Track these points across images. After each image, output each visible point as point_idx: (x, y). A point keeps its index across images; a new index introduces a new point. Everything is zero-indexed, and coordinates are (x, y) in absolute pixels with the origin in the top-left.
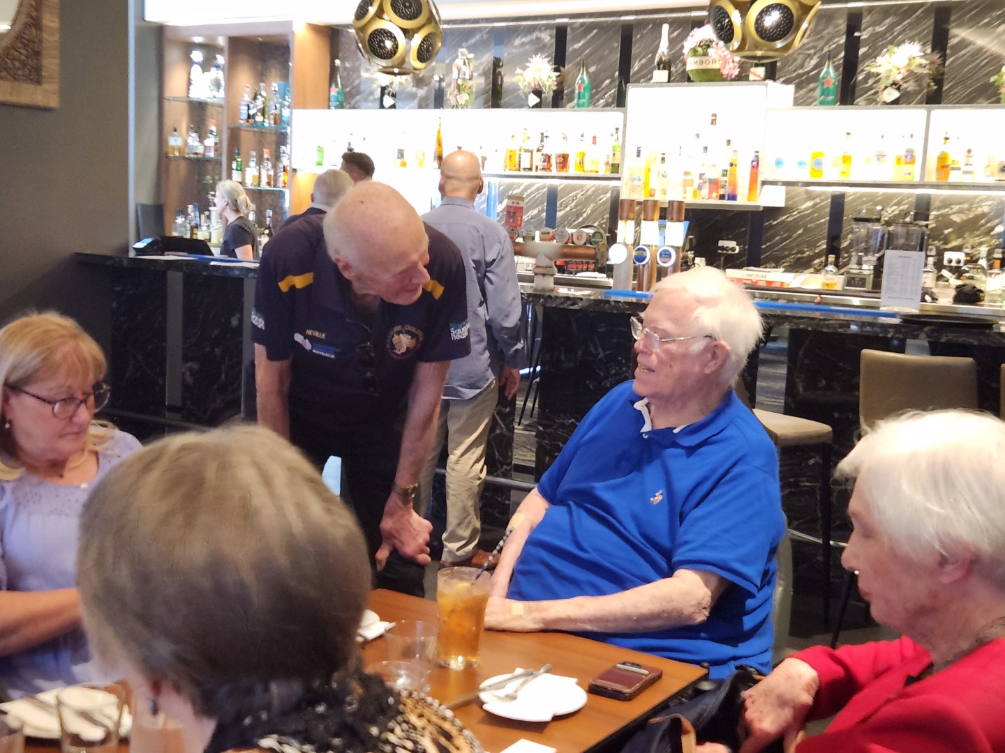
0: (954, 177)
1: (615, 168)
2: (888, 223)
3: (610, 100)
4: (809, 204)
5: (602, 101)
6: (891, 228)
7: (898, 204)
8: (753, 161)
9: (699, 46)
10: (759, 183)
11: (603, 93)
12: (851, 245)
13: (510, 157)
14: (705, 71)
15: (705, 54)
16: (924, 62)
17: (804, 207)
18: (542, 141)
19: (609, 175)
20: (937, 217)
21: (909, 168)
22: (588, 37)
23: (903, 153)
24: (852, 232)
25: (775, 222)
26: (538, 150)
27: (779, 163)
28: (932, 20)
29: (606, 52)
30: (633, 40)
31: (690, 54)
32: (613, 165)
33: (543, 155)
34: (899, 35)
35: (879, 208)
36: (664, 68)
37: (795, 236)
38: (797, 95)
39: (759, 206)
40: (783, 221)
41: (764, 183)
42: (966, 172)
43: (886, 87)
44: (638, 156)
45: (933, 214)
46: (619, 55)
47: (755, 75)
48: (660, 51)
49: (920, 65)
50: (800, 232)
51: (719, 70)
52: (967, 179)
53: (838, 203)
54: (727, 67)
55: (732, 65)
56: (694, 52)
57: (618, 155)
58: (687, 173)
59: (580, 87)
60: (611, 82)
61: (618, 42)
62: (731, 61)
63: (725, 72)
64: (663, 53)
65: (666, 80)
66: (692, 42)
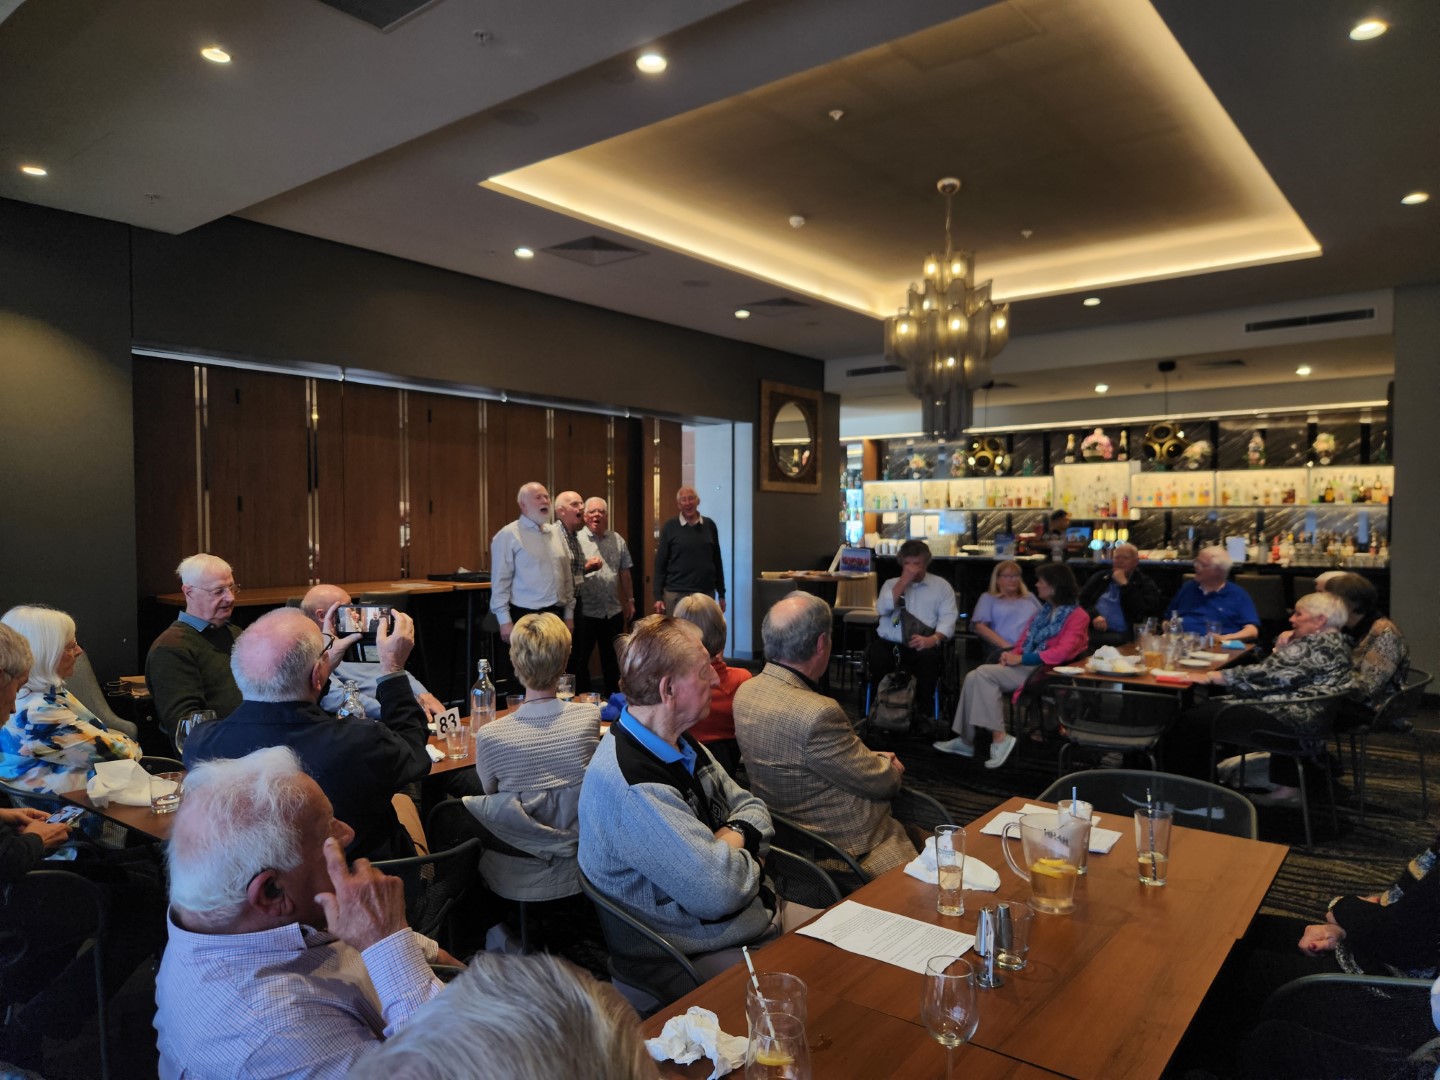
0: (1230, 503)
2: (1197, 525)
7: (1200, 516)
8: (1123, 497)
9: (1091, 444)
10: (1129, 508)
12: (1178, 536)
14: (1095, 457)
15: (1095, 448)
16: (1208, 450)
17: (1151, 519)
18: (1008, 492)
21: (1207, 499)
23: (1204, 493)
24: (1177, 529)
25: (1136, 528)
26: (1005, 497)
27: (1139, 498)
28: (1209, 431)
29: (1042, 448)
31: (1085, 449)
32: (1047, 503)
34: (1193, 436)
35: (1192, 518)
36: (1071, 456)
37: (1145, 534)
38: (1143, 466)
39: (1129, 520)
40: (1139, 526)
41: (1132, 508)
42: (1236, 500)
43: (1192, 462)
45: (1219, 520)
47: (1121, 457)
50: (1150, 533)
51: (1102, 456)
52: (1237, 504)
53: (1169, 517)
54: (1106, 454)
56: (1089, 448)
57: (1051, 497)
58: (1089, 503)
60: (1041, 463)
62: (1107, 451)
63: (1105, 457)
64: (1070, 448)
65: (1073, 461)
66: (1086, 443)
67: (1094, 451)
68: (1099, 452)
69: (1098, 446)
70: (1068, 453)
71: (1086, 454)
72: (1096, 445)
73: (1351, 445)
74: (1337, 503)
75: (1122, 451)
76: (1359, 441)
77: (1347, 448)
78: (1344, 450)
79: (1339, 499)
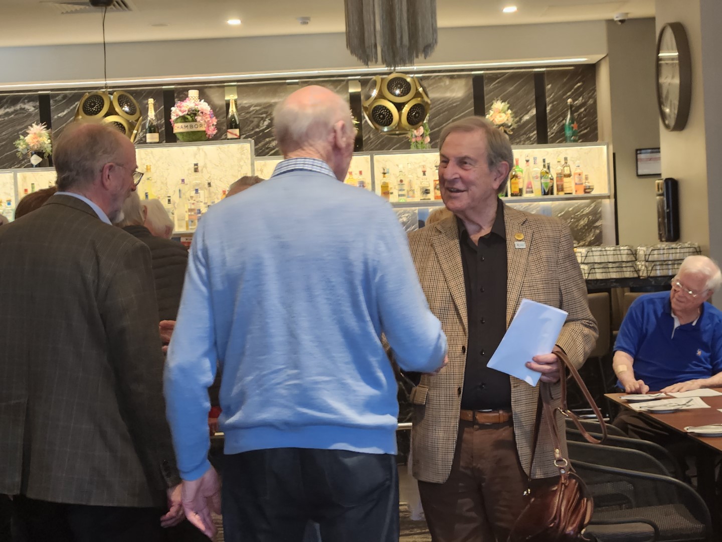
9: (187, 114)
14: (194, 132)
15: (193, 120)
22: (71, 107)
31: (178, 121)
36: (154, 132)
47: (232, 134)
48: (149, 118)
51: (205, 131)
54: (209, 129)
55: (212, 127)
56: (184, 119)
62: (211, 125)
63: (209, 133)
64: (152, 119)
65: (159, 141)
66: (176, 112)
67: (193, 124)
68: (201, 125)
69: (199, 115)
70: (150, 127)
71: (178, 128)
72: (195, 115)
73: (526, 117)
74: (526, 196)
75: (232, 124)
76: (534, 112)
77: (522, 121)
78: (519, 124)
79: (528, 190)
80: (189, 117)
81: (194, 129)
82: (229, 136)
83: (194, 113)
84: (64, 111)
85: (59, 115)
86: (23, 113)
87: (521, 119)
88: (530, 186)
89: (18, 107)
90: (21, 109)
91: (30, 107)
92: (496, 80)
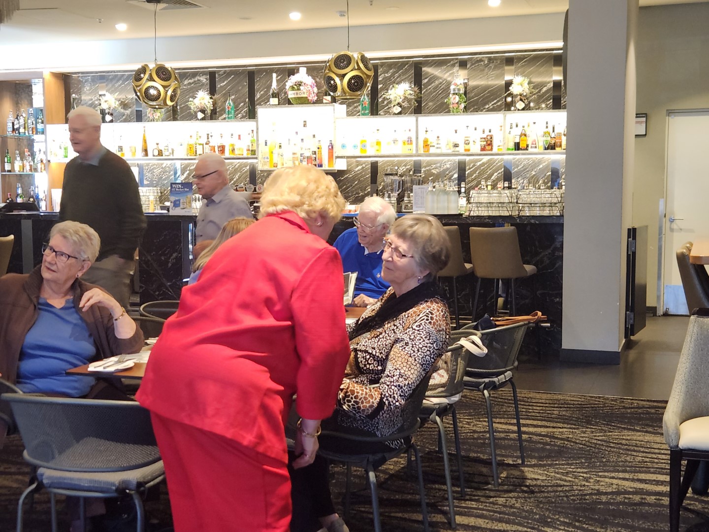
0: (432, 150)
1: (253, 152)
2: (401, 176)
3: (245, 115)
4: (360, 167)
5: (239, 115)
6: (403, 178)
7: (405, 166)
8: (329, 146)
9: (295, 85)
10: (334, 157)
11: (240, 110)
12: (384, 188)
13: (190, 148)
14: (299, 98)
15: (299, 89)
16: (412, 92)
17: (357, 169)
18: (208, 138)
19: (250, 156)
20: (424, 171)
21: (410, 147)
22: (229, 80)
23: (407, 139)
24: (384, 181)
25: (343, 178)
26: (206, 144)
27: (343, 146)
28: (413, 71)
29: (240, 88)
30: (255, 81)
31: (290, 89)
32: (252, 151)
33: (210, 146)
34: (397, 78)
35: (396, 168)
36: (276, 97)
37: (353, 185)
38: (348, 110)
39: (335, 170)
40: (347, 177)
41: (337, 157)
42: (437, 148)
43: (394, 106)
44: (266, 145)
45: (423, 170)
46: (247, 89)
47: (326, 100)
48: (272, 87)
49: (411, 94)
50: (356, 182)
51: (307, 97)
52: (438, 151)
53: (374, 167)
54: (311, 96)
55: (313, 95)
56: (292, 88)
57: (255, 145)
58: (294, 154)
59: (228, 108)
60: (244, 104)
61: (246, 82)
62: (312, 93)
63: (310, 98)
64: (274, 88)
65: (277, 104)
66: (290, 83)
67: (298, 92)
68: (304, 93)
69: (302, 86)
70: (272, 94)
71: (291, 95)
72: (300, 85)
75: (325, 93)
76: (551, 85)
77: (541, 92)
78: (539, 94)
79: (533, 146)
80: (295, 87)
81: (299, 96)
82: (324, 101)
83: (299, 84)
84: (224, 82)
85: (221, 85)
86: (199, 83)
87: (540, 90)
88: (534, 143)
89: (196, 79)
90: (198, 80)
91: (204, 79)
92: (524, 59)
